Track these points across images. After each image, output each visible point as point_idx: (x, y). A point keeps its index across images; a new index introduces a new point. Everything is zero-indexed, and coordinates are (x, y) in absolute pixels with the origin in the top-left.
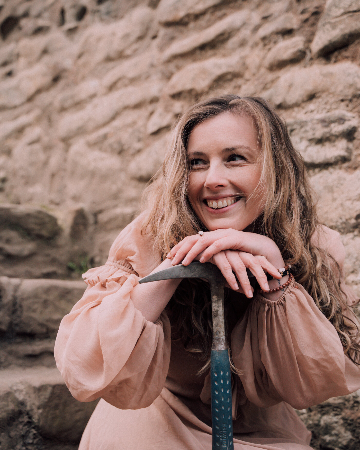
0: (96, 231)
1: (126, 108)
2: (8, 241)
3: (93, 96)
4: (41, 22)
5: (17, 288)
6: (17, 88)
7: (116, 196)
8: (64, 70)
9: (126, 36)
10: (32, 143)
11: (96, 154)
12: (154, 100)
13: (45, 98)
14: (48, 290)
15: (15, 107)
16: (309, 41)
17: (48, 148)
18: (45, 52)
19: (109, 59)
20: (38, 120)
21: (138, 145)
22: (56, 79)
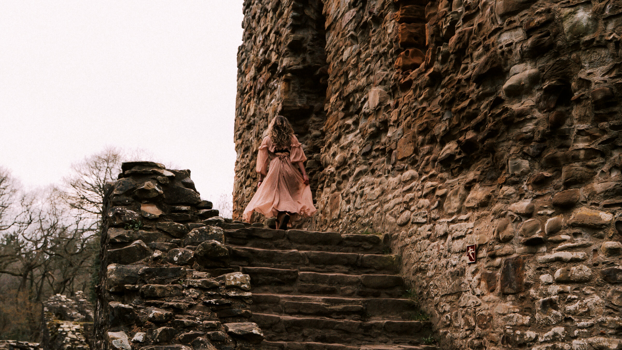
0: (391, 241)
1: (396, 204)
2: (365, 245)
3: (390, 199)
4: (380, 173)
5: (363, 256)
6: (374, 194)
7: (395, 230)
8: (385, 190)
9: (396, 183)
10: (377, 213)
11: (391, 217)
12: (401, 203)
13: (381, 198)
14: (371, 256)
15: (374, 200)
16: (422, 193)
17: (382, 214)
18: (380, 183)
19: (393, 189)
20: (379, 205)
21: (398, 216)
22: (383, 193)
